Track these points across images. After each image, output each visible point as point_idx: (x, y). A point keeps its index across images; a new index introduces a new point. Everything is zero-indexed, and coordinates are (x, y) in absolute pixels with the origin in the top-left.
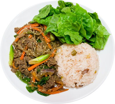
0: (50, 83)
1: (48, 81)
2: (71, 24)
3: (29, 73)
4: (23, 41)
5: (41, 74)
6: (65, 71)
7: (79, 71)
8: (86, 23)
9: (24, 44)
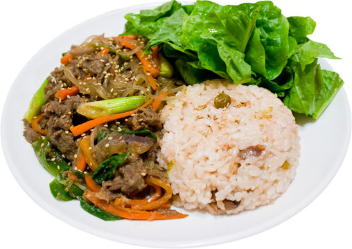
0: (127, 175)
1: (123, 170)
2: (224, 25)
3: (71, 141)
4: (81, 62)
5: (107, 145)
6: (182, 144)
7: (229, 148)
8: (268, 30)
9: (80, 69)
